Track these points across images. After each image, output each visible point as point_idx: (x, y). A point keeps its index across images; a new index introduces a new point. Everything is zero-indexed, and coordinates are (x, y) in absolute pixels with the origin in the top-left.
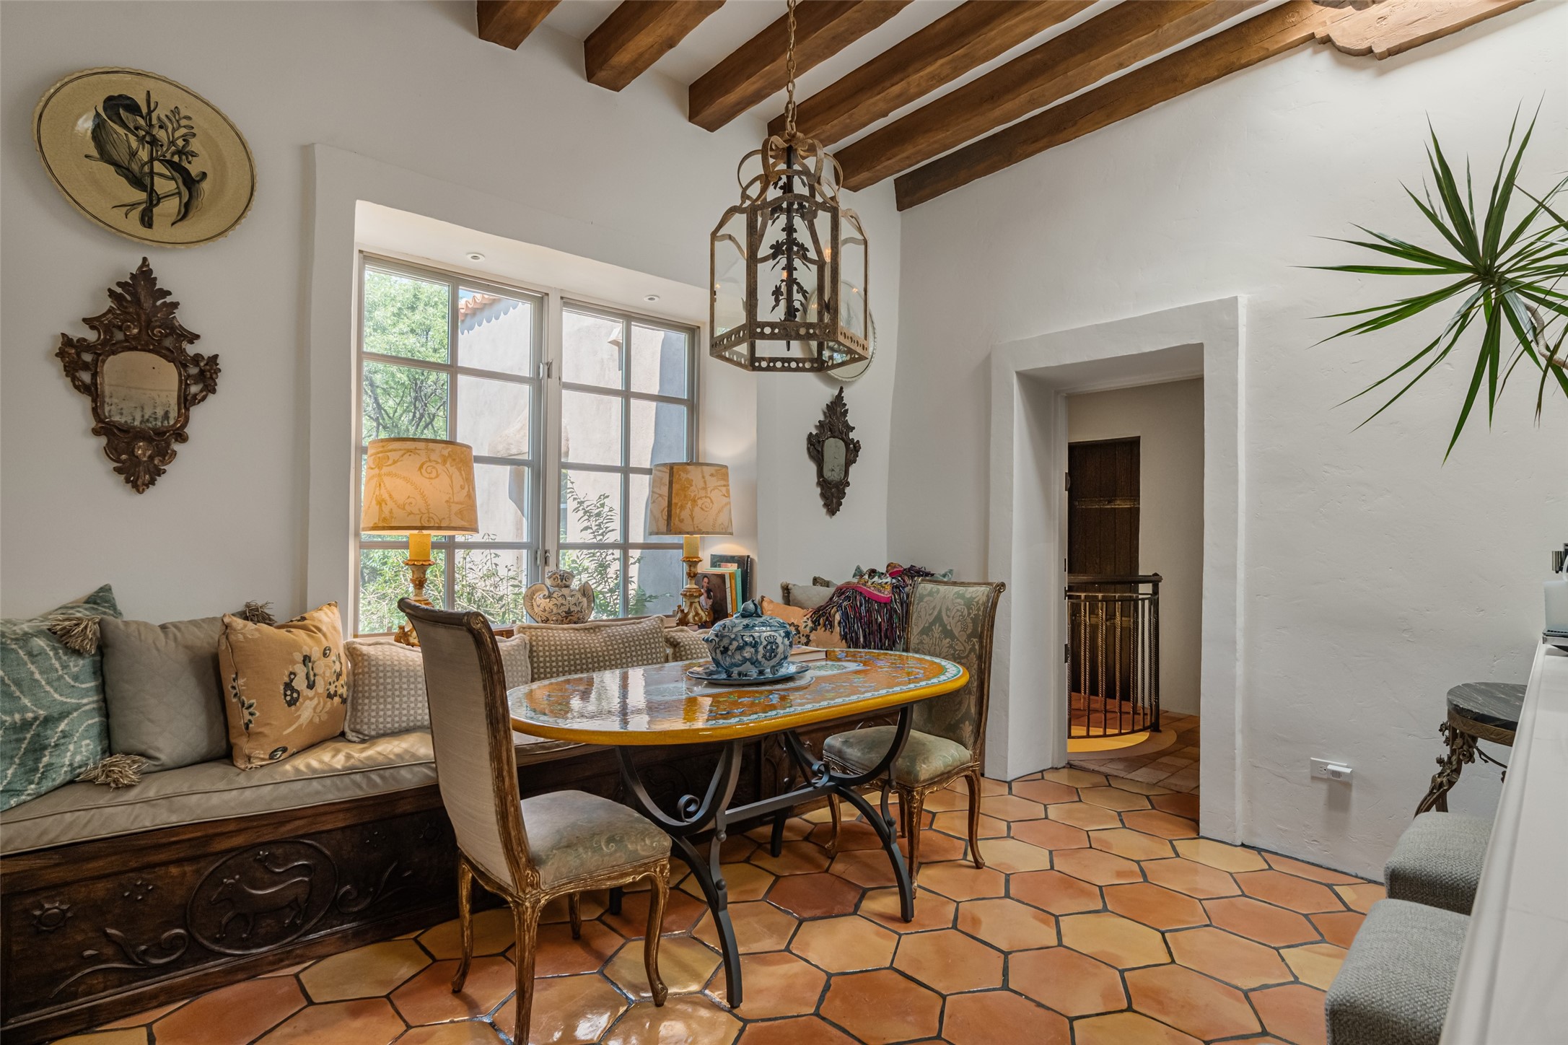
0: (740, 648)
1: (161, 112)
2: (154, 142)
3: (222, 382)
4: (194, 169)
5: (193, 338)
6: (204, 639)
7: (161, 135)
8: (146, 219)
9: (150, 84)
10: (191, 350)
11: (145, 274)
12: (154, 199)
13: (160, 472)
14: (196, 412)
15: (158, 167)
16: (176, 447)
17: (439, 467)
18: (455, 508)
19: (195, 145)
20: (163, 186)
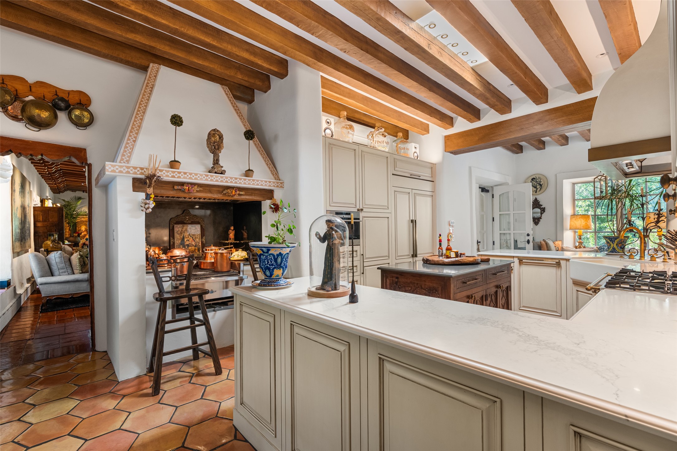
0: (601, 249)
1: (537, 178)
2: (537, 182)
3: (545, 210)
4: (541, 184)
5: (542, 205)
6: (539, 244)
7: (538, 181)
8: (536, 192)
9: (536, 175)
10: (542, 207)
11: (536, 199)
12: (537, 189)
13: (538, 223)
14: (543, 215)
15: (537, 185)
16: (541, 220)
17: (579, 219)
18: (582, 226)
19: (541, 180)
20: (538, 187)
